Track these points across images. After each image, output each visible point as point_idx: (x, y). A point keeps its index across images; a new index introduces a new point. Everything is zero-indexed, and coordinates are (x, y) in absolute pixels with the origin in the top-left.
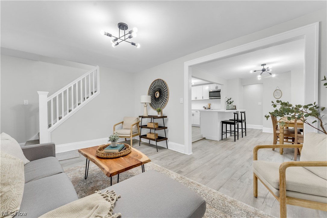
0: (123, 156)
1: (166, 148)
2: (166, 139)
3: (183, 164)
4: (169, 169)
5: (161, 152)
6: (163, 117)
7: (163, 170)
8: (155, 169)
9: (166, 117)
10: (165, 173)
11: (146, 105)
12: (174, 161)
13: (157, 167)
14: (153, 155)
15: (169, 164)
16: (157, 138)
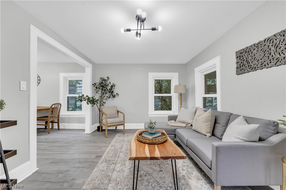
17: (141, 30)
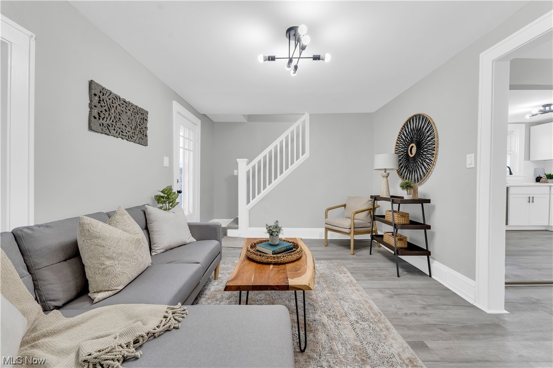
0: (275, 264)
1: (427, 275)
2: (426, 253)
3: (444, 330)
4: (394, 325)
5: (409, 281)
6: (424, 201)
7: (379, 321)
8: (361, 311)
9: (428, 201)
10: (378, 330)
11: (385, 174)
12: (425, 312)
13: (371, 308)
14: (382, 280)
15: (406, 314)
16: (406, 246)
17: (299, 58)
